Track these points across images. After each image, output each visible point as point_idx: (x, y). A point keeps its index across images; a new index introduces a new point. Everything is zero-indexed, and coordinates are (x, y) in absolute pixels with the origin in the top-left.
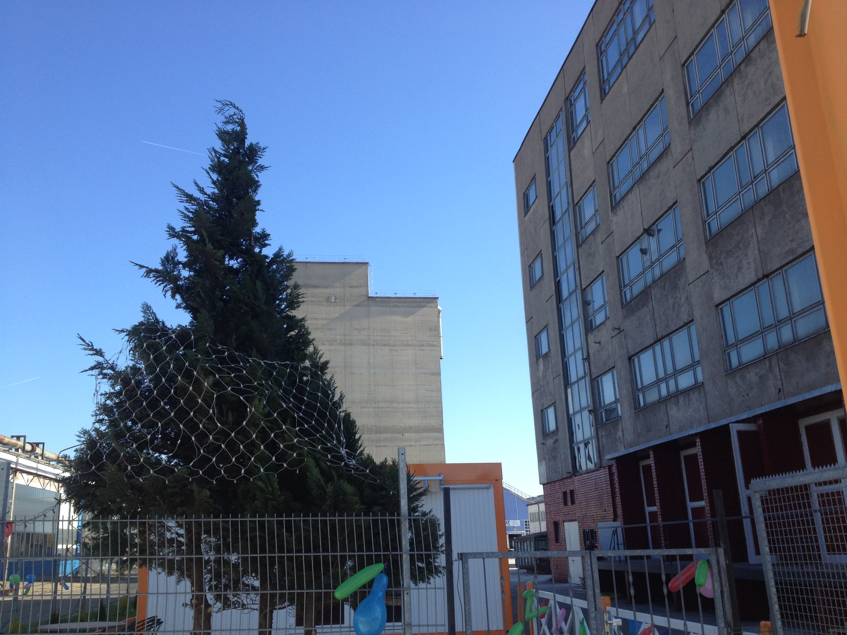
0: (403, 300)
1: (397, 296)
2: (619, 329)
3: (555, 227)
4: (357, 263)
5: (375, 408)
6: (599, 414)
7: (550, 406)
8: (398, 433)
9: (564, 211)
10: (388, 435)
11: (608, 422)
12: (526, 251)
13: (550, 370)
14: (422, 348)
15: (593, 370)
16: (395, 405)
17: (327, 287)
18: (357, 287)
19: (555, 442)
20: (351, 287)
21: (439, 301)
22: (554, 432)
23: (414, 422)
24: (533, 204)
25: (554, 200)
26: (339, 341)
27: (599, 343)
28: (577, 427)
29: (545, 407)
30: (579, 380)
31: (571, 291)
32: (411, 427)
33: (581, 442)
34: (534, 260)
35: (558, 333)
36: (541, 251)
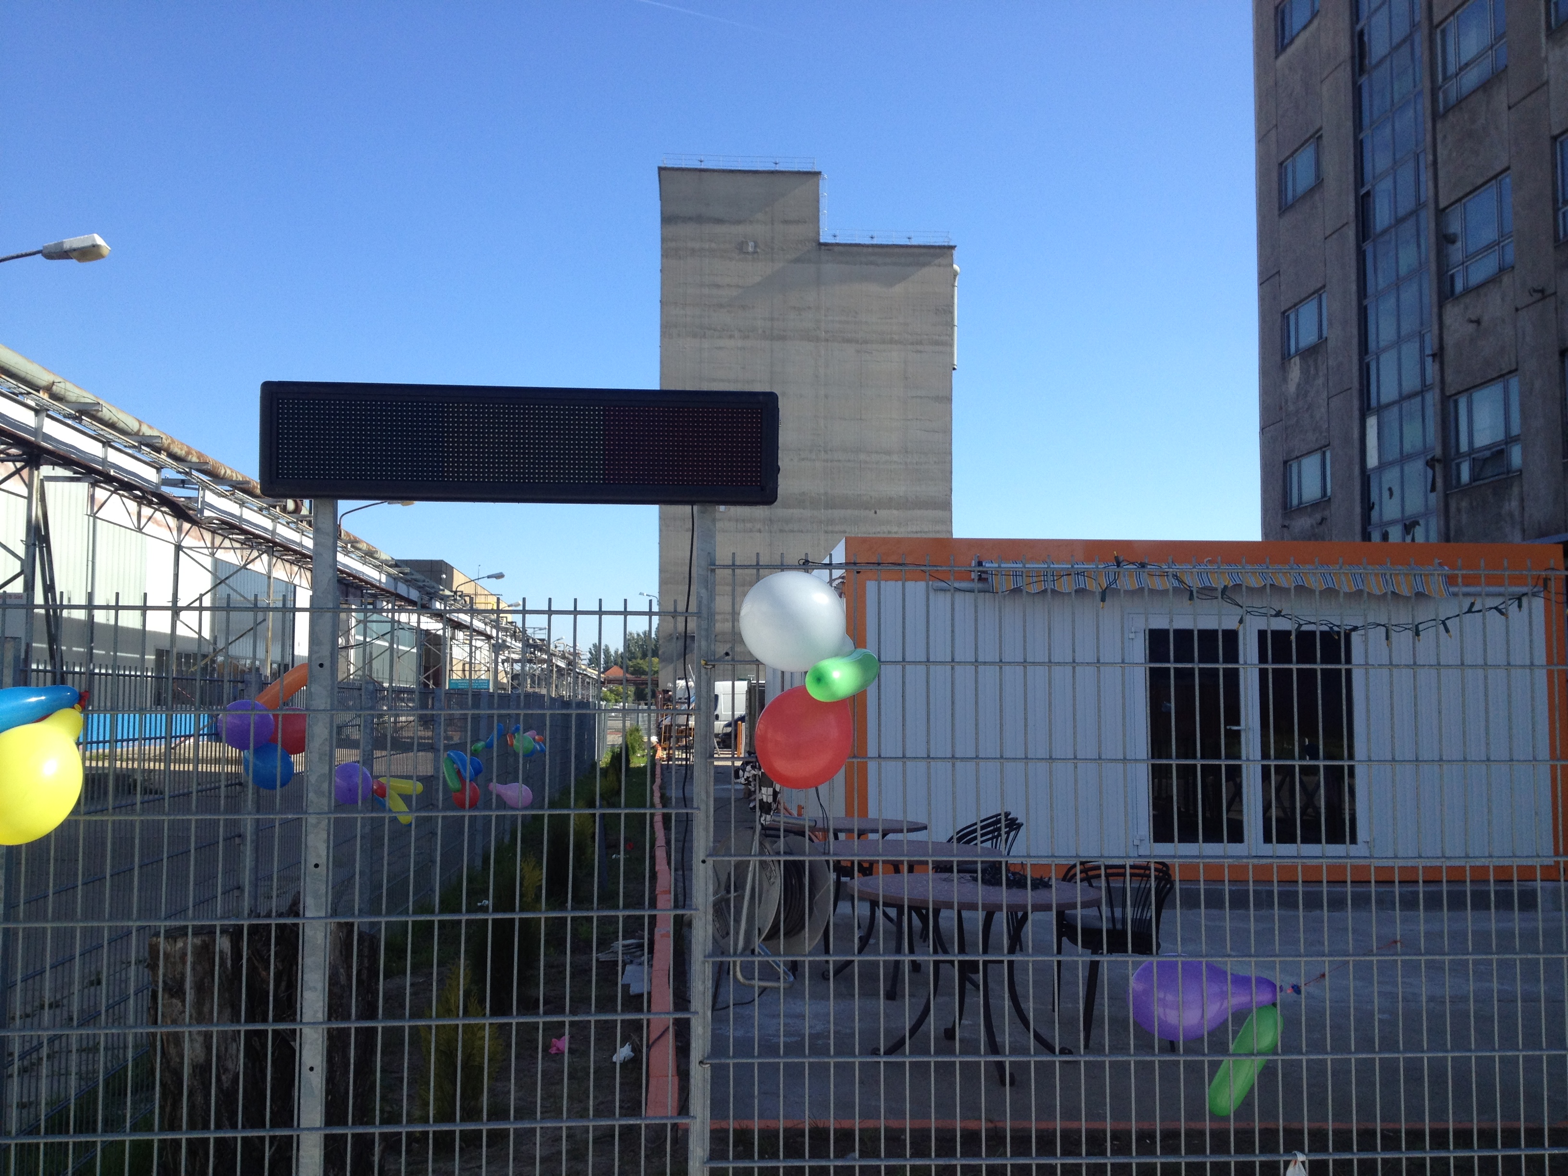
0: (888, 250)
1: (875, 241)
2: (1542, 291)
3: (1364, 79)
4: (799, 173)
5: (826, 461)
6: (1454, 467)
7: (1309, 453)
8: (866, 509)
9: (1396, 39)
10: (849, 512)
11: (1478, 483)
12: (1274, 132)
13: (1320, 381)
14: (919, 347)
15: (1449, 379)
16: (862, 457)
17: (739, 222)
18: (797, 222)
19: (1321, 524)
20: (786, 222)
21: (956, 252)
22: (1315, 505)
23: (898, 489)
24: (1305, 27)
25: (1369, 18)
26: (760, 331)
27: (1478, 322)
28: (1386, 494)
29: (1296, 453)
30: (1403, 398)
31: (1401, 212)
32: (891, 499)
33: (1392, 523)
34: (1296, 150)
35: (1354, 303)
36: (1320, 129)
